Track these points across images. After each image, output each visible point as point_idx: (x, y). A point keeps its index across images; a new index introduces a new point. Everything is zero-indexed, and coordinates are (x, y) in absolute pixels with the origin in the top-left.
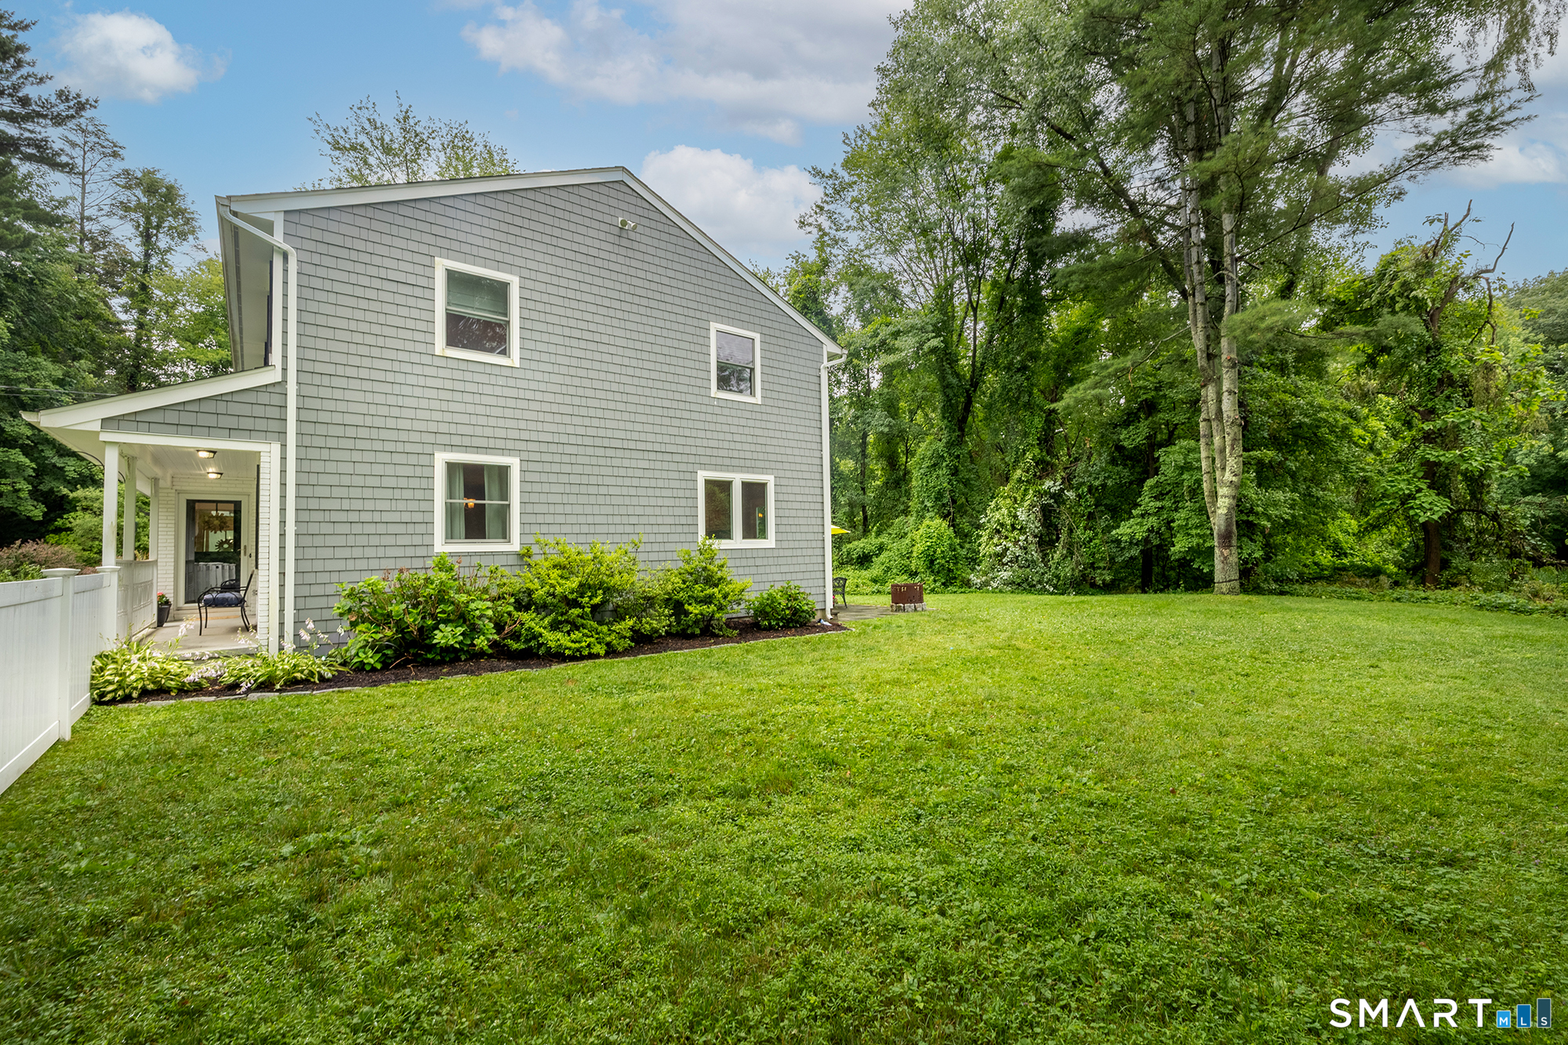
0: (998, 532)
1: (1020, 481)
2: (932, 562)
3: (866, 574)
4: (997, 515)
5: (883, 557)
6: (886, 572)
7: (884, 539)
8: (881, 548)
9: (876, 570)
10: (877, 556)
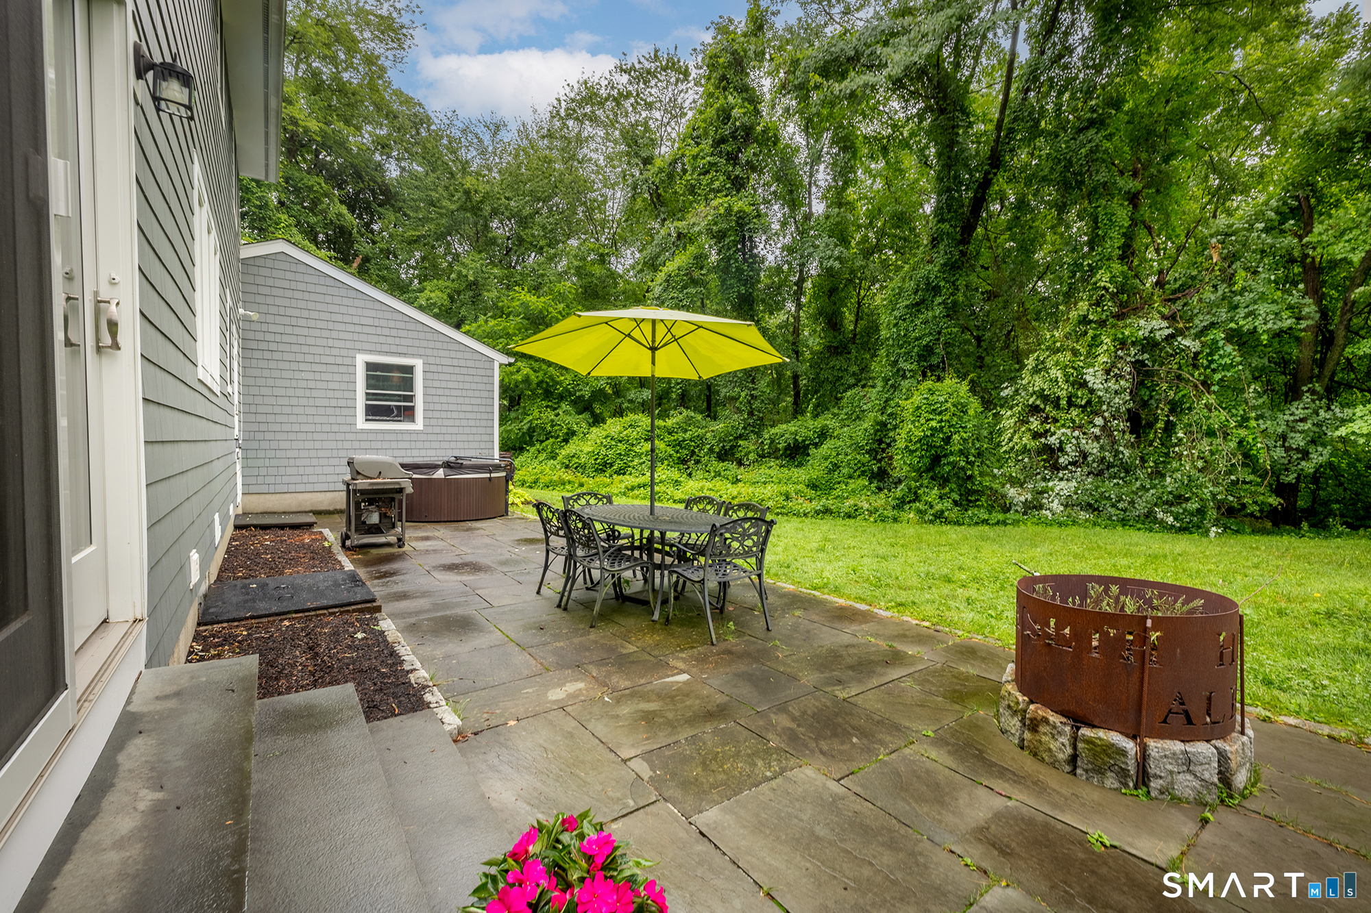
0: (1035, 409)
1: (1084, 320)
2: (936, 460)
3: (801, 474)
4: (1039, 383)
5: (825, 448)
6: (830, 472)
7: (826, 420)
8: (823, 435)
9: (814, 468)
10: (816, 445)
